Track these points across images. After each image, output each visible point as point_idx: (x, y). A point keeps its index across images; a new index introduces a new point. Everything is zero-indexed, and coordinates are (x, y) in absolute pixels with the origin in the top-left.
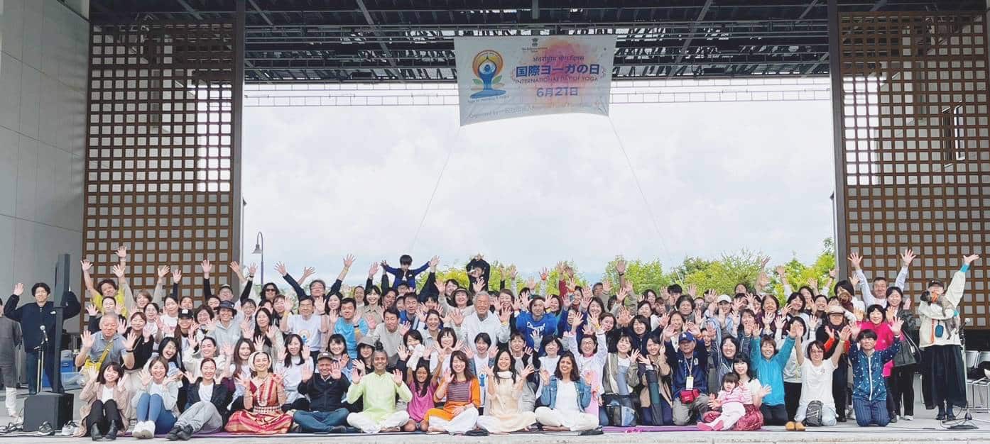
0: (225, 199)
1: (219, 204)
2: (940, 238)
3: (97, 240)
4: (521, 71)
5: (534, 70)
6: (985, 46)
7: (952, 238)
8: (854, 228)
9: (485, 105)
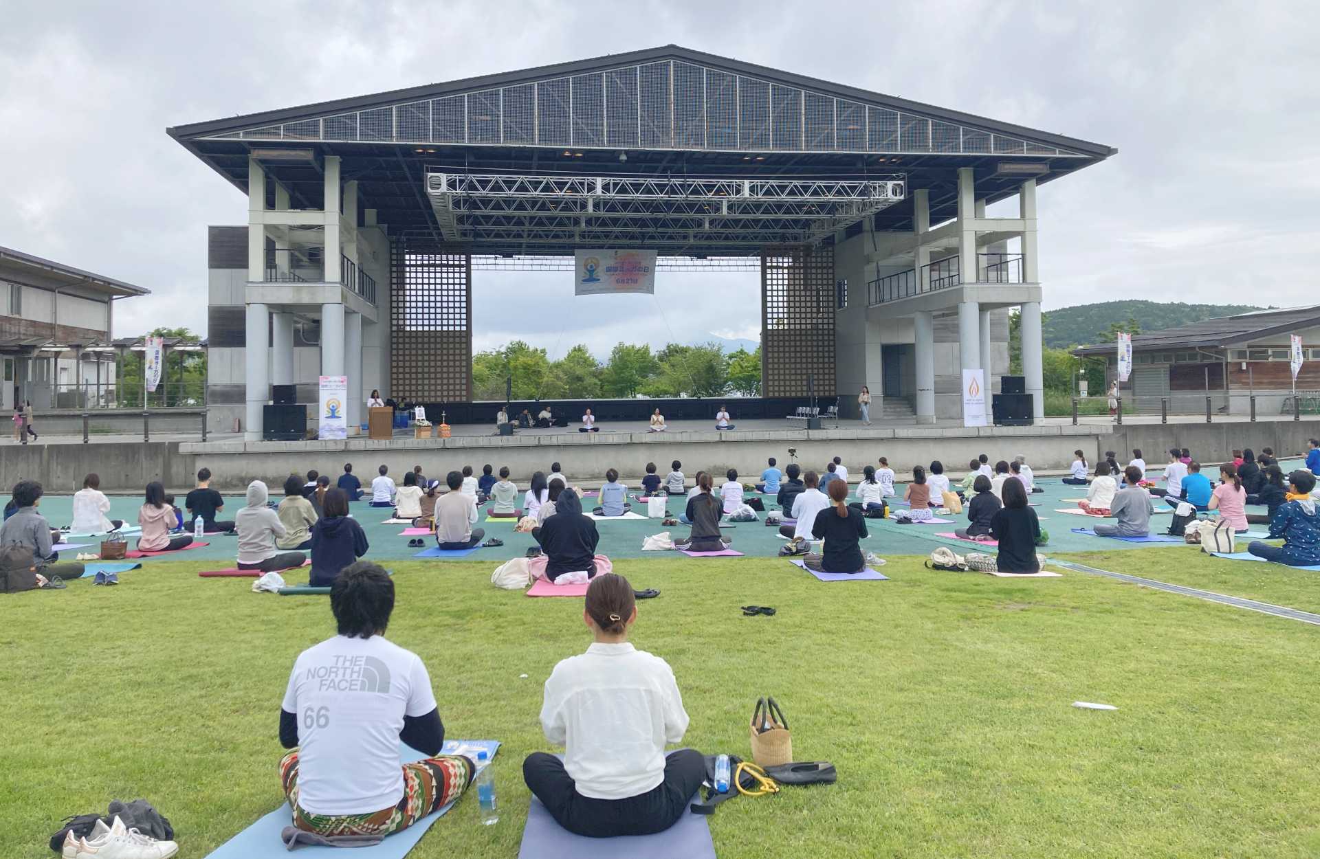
0: (464, 334)
1: (460, 337)
2: (810, 354)
3: (398, 355)
4: (609, 269)
5: (615, 269)
6: (833, 263)
7: (815, 354)
8: (770, 349)
9: (589, 285)
